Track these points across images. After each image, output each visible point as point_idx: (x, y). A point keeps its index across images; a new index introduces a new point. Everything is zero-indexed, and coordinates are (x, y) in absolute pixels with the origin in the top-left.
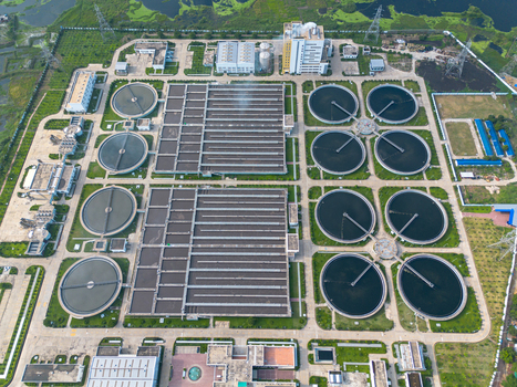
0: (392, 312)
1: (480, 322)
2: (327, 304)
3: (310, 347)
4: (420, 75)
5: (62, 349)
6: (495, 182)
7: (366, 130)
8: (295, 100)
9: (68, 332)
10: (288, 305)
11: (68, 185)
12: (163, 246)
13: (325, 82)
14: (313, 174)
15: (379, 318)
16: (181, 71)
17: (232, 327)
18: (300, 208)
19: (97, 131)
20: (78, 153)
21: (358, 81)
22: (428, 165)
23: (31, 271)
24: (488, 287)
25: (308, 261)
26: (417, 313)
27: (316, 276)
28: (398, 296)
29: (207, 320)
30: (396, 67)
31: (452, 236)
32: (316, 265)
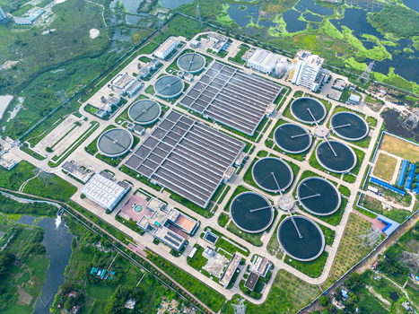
0: (266, 238)
1: (319, 274)
2: (229, 214)
3: (205, 230)
4: (383, 117)
5: (86, 164)
6: (392, 203)
7: (319, 134)
8: (285, 98)
9: (93, 158)
10: (207, 202)
11: (133, 91)
12: (160, 140)
13: (311, 96)
14: (268, 144)
15: (256, 237)
16: (227, 57)
17: (171, 197)
18: (248, 158)
19: (163, 71)
20: (147, 78)
21: (335, 104)
22: (348, 171)
23: (93, 123)
24: (340, 259)
25: (234, 187)
26: (281, 247)
27: (233, 196)
28: (275, 232)
29: (160, 187)
30: (368, 105)
31: (336, 219)
32: (237, 191)
